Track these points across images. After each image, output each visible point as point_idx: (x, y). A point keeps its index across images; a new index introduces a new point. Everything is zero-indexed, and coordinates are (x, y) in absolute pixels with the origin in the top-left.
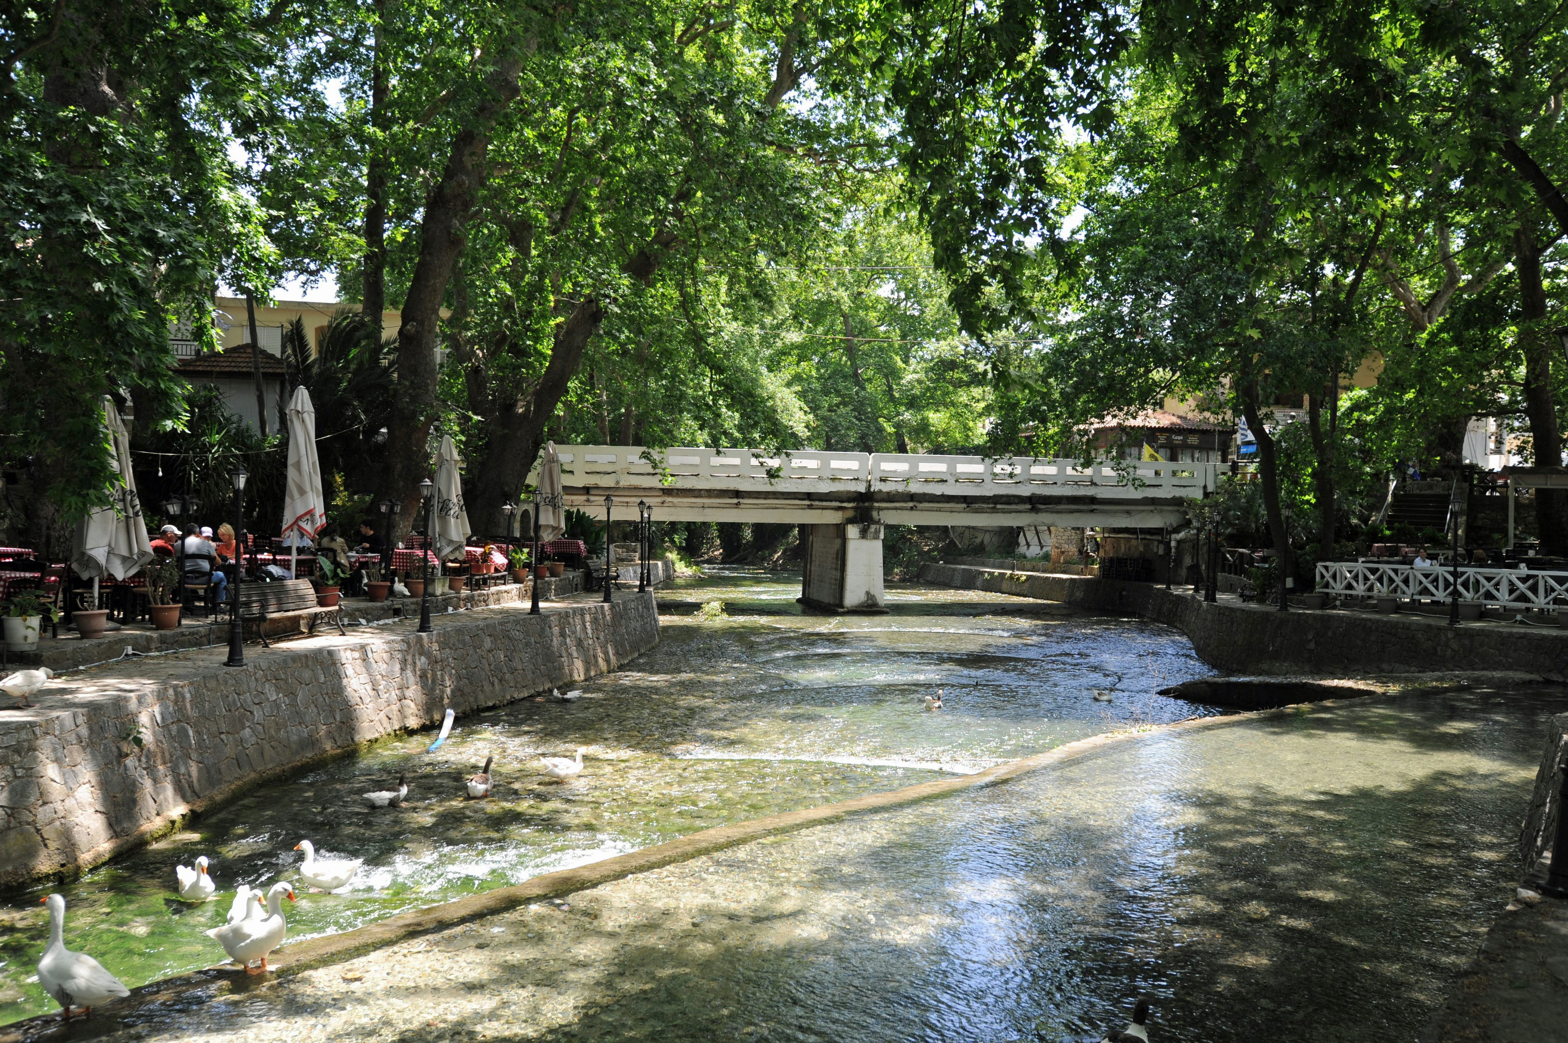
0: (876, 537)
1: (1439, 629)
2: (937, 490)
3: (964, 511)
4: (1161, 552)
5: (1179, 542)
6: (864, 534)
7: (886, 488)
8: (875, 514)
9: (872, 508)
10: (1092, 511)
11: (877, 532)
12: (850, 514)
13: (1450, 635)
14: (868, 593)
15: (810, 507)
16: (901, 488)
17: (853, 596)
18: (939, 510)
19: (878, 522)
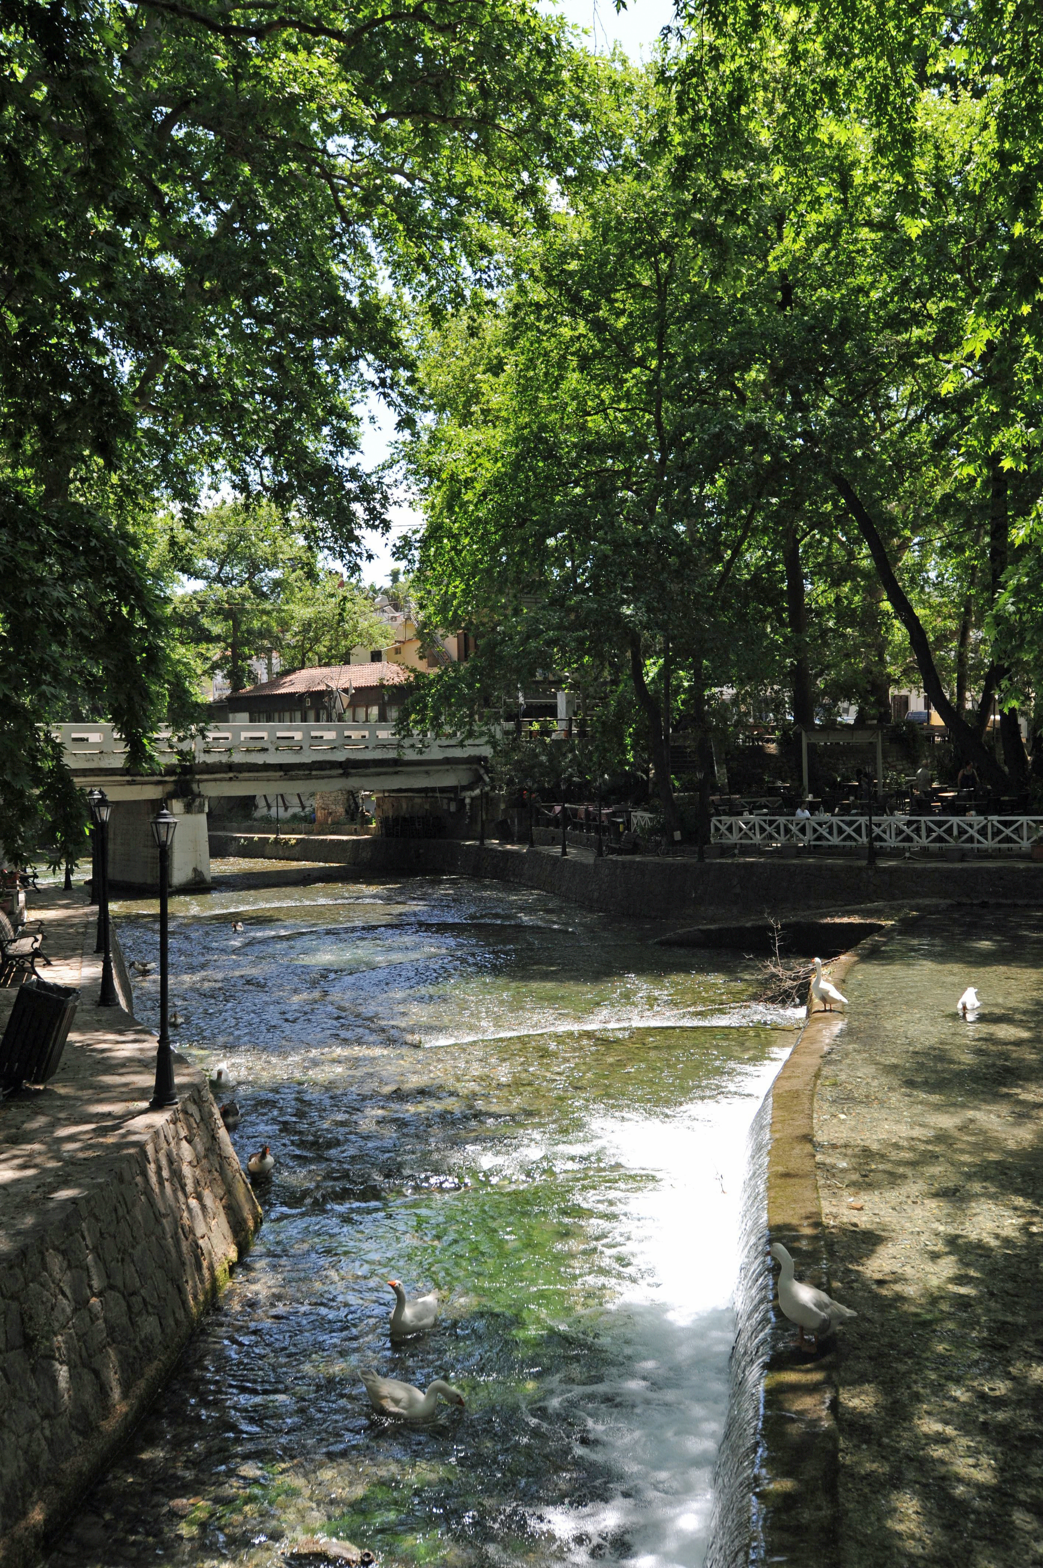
0: (202, 811)
1: (860, 869)
2: (259, 759)
3: (281, 779)
4: (453, 808)
5: (472, 799)
6: (188, 809)
7: (210, 759)
8: (195, 786)
9: (192, 781)
10: (396, 773)
11: (202, 806)
12: (170, 788)
13: (870, 873)
14: (195, 870)
15: (129, 783)
16: (224, 759)
17: (180, 874)
18: (256, 779)
19: (199, 795)
